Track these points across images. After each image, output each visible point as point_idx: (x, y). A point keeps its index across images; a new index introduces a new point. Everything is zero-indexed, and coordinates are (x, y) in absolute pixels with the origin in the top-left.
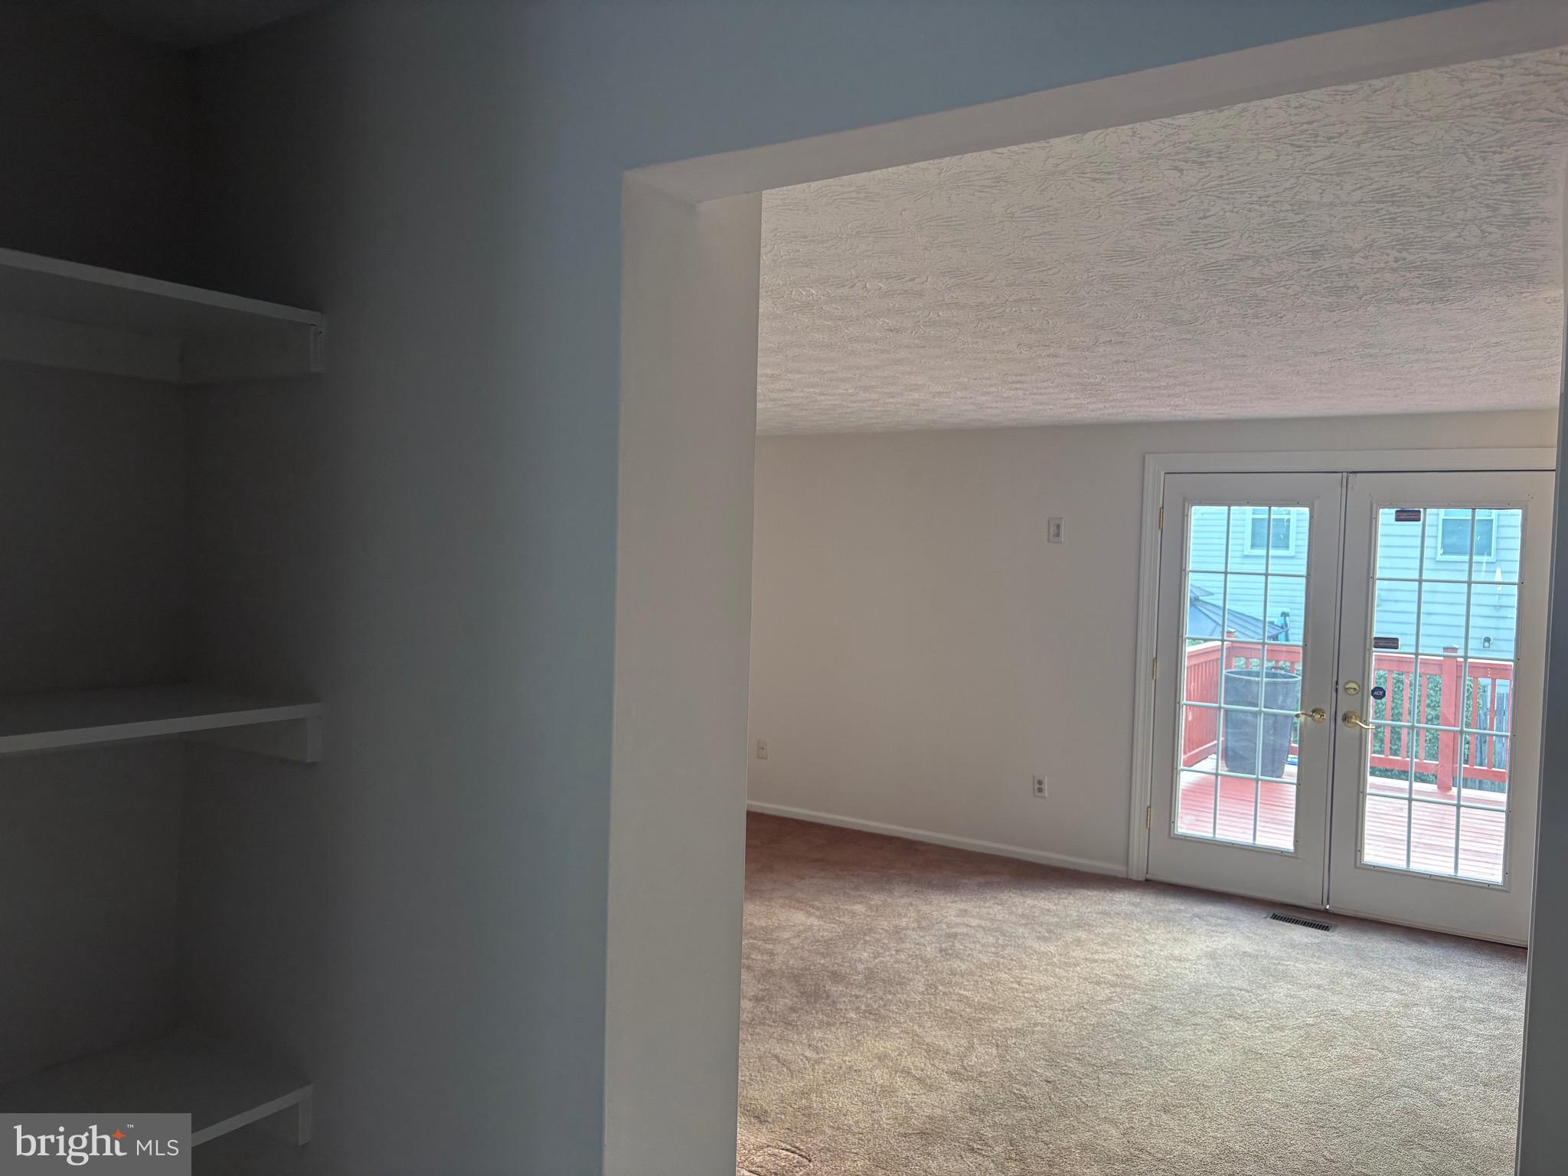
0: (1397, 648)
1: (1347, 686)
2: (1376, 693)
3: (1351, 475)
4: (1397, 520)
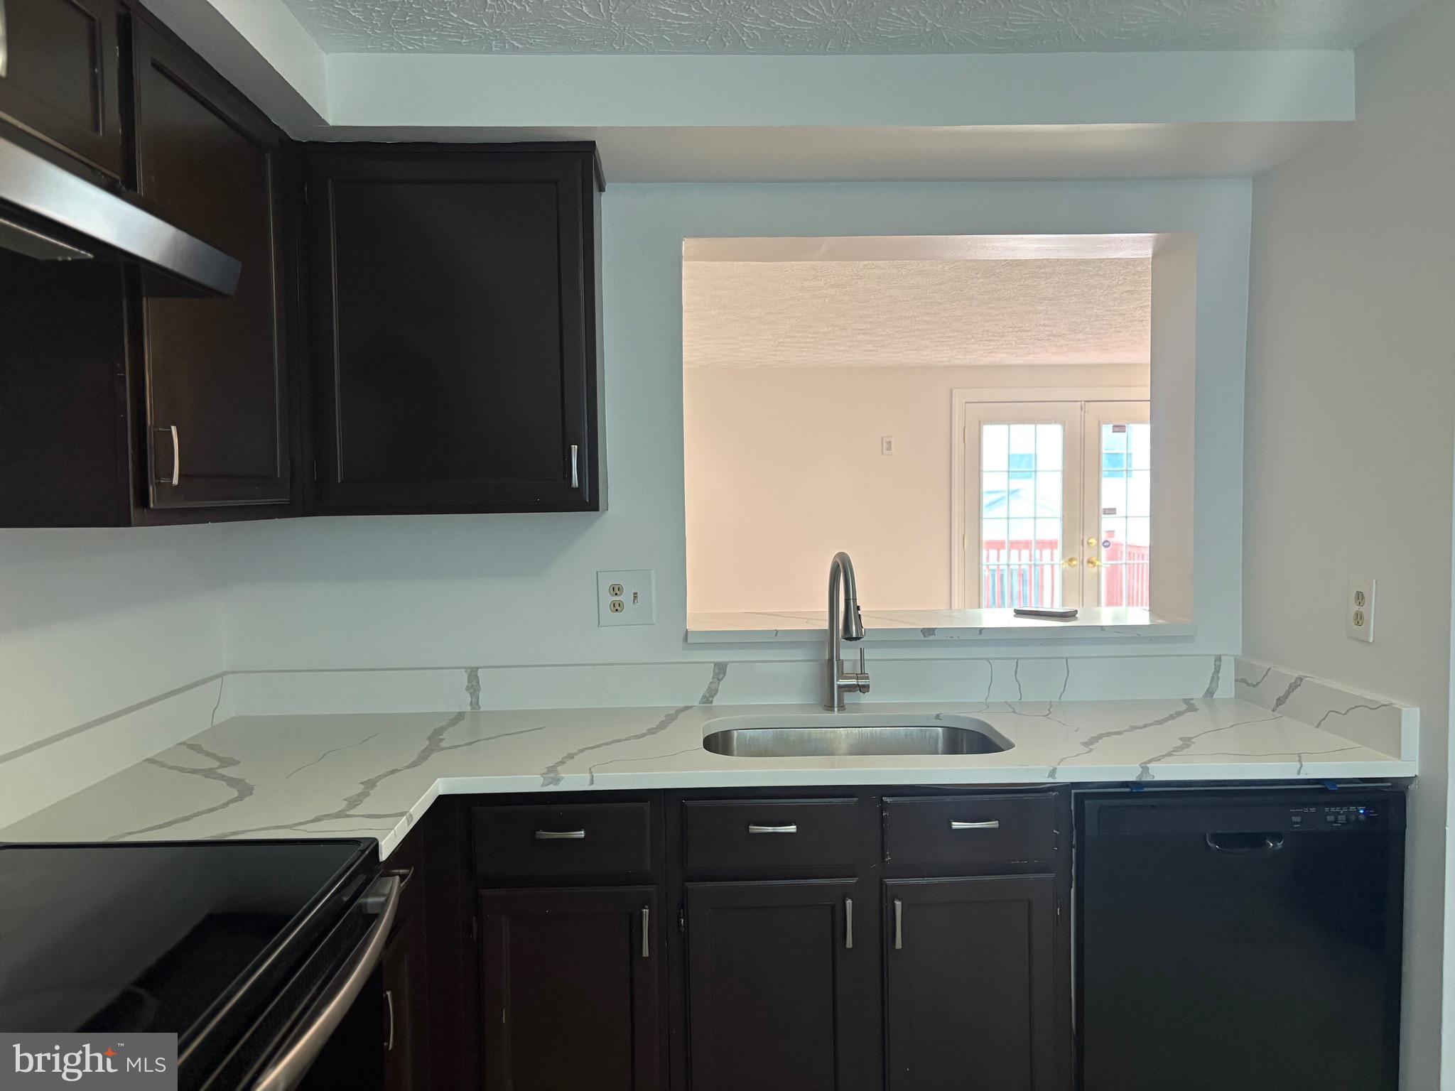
0: (1115, 514)
1: (1090, 541)
2: (1105, 544)
3: (1087, 403)
4: (1114, 432)
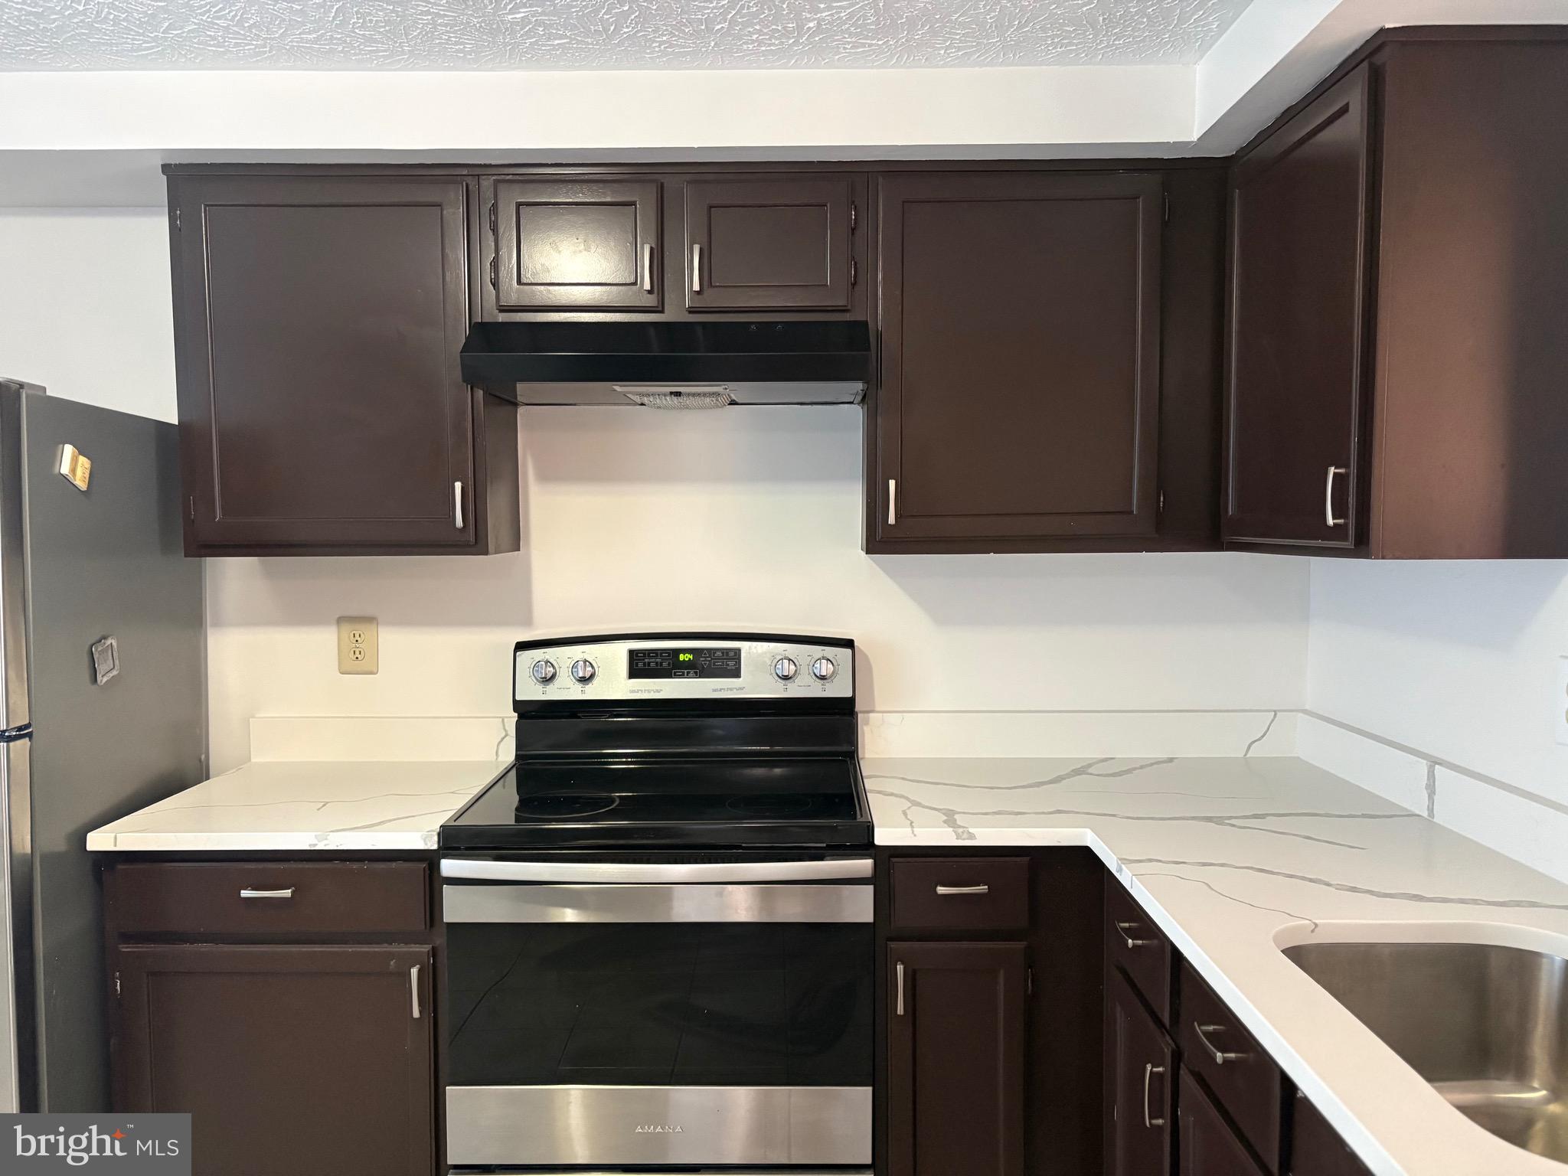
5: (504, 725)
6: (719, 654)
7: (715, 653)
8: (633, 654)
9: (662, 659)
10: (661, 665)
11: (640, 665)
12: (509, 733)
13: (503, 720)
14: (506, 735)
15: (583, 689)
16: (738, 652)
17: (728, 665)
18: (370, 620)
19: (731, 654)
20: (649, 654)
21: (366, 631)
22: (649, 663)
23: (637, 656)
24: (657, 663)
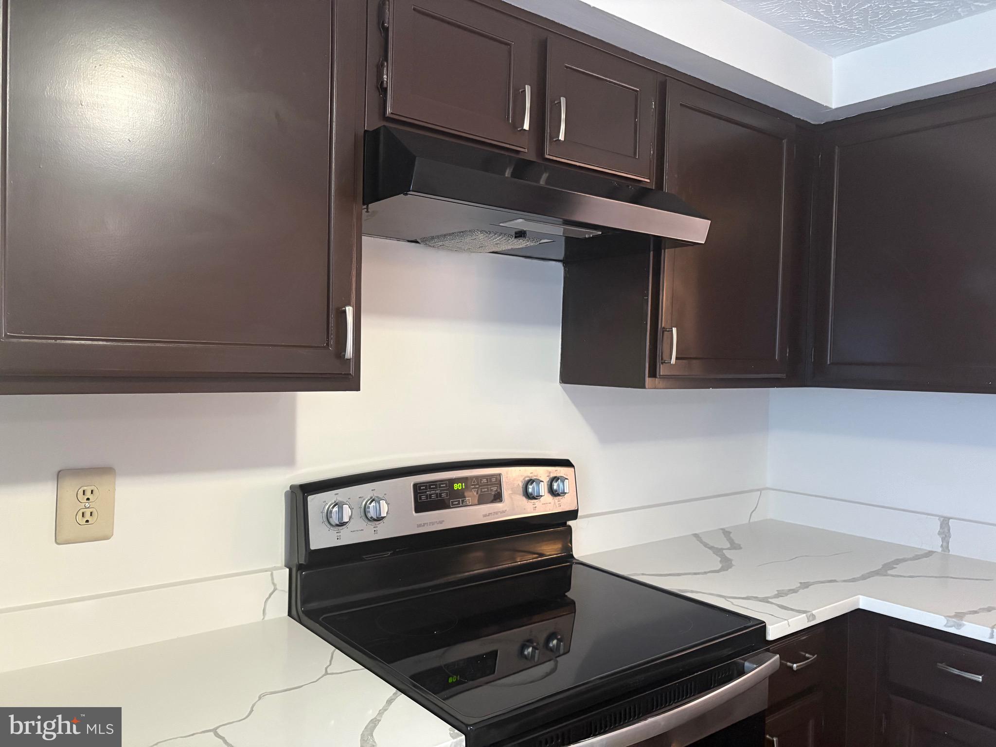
5: (273, 579)
6: (485, 481)
7: (481, 480)
8: (417, 487)
9: (441, 490)
10: (441, 496)
11: (424, 497)
12: (278, 587)
13: (272, 574)
14: (275, 590)
15: (375, 529)
16: (498, 477)
17: (492, 490)
18: (105, 471)
19: (494, 480)
20: (430, 486)
21: (101, 486)
22: (430, 495)
23: (420, 489)
24: (437, 494)
